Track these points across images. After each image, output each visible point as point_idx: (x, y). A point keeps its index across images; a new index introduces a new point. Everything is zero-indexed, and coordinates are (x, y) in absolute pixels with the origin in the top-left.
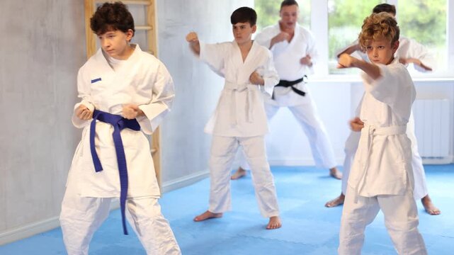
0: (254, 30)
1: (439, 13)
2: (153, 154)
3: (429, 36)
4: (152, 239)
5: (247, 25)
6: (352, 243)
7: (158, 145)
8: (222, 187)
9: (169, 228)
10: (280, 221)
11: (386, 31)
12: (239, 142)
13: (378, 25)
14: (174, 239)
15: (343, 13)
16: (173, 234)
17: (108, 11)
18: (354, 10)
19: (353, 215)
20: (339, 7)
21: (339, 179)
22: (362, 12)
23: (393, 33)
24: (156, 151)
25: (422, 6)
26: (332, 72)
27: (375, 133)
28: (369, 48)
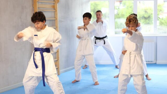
1: (151, 14)
3: (148, 21)
4: (55, 89)
7: (59, 58)
8: (78, 71)
9: (62, 85)
10: (98, 83)
12: (84, 56)
13: (132, 19)
14: (63, 89)
15: (120, 14)
16: (62, 87)
18: (124, 13)
20: (119, 12)
21: (118, 68)
24: (58, 60)
25: (146, 12)
26: (116, 33)
27: (131, 53)
28: (129, 27)
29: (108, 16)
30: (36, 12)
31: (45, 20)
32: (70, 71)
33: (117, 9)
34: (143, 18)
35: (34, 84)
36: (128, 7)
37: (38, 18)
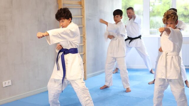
0: (121, 18)
2: (84, 64)
5: (119, 16)
6: (158, 97)
7: (85, 60)
8: (108, 76)
10: (130, 89)
11: (173, 17)
12: (115, 59)
13: (170, 15)
14: (90, 96)
15: (156, 11)
17: (61, 12)
18: (160, 10)
19: (159, 87)
20: (154, 9)
21: (153, 74)
22: (163, 11)
23: (176, 18)
24: (85, 63)
25: (186, 9)
26: (151, 33)
27: (167, 54)
28: (167, 24)
29: (142, 13)
30: (61, 9)
31: (71, 18)
32: (98, 76)
33: (152, 6)
34: (182, 16)
35: (59, 88)
36: (164, 3)
37: (63, 15)
